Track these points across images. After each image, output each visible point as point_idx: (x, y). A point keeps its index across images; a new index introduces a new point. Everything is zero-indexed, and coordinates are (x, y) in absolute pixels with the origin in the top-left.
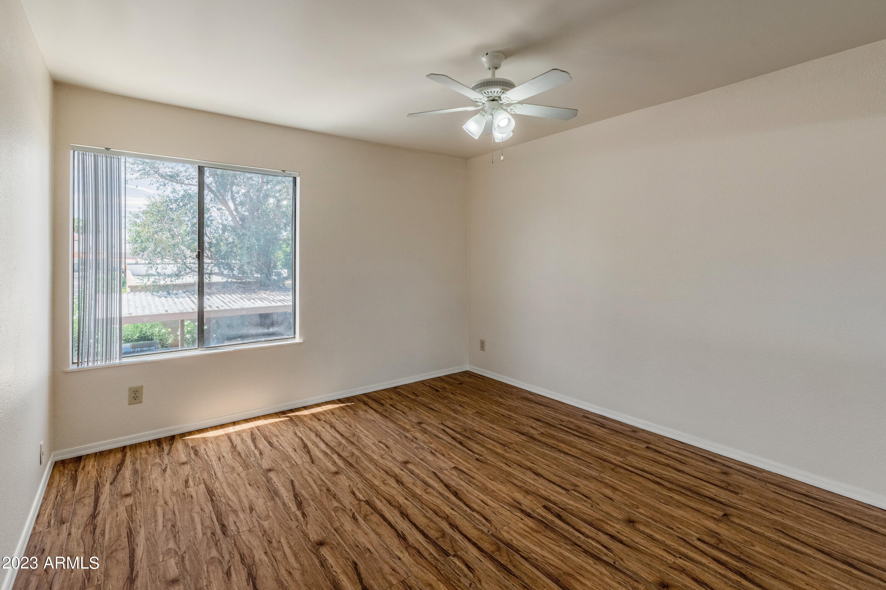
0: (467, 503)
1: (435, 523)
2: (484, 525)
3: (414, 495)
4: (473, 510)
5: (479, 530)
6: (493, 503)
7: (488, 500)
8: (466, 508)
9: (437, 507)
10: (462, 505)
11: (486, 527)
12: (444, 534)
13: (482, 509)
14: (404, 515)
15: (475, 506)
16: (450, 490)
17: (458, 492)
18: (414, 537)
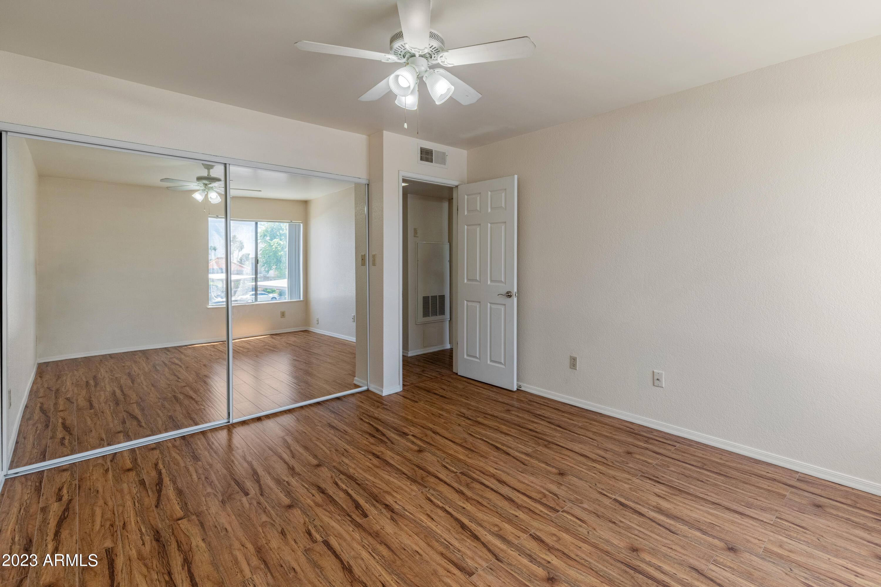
0: (449, 516)
1: (478, 494)
2: (433, 495)
3: (509, 521)
4: (442, 508)
5: (437, 491)
6: (421, 517)
7: (426, 521)
8: (450, 510)
9: (480, 509)
10: (454, 514)
11: (431, 493)
12: (467, 485)
13: (433, 510)
14: (510, 500)
15: (440, 512)
16: (470, 531)
17: (460, 530)
18: (492, 483)
